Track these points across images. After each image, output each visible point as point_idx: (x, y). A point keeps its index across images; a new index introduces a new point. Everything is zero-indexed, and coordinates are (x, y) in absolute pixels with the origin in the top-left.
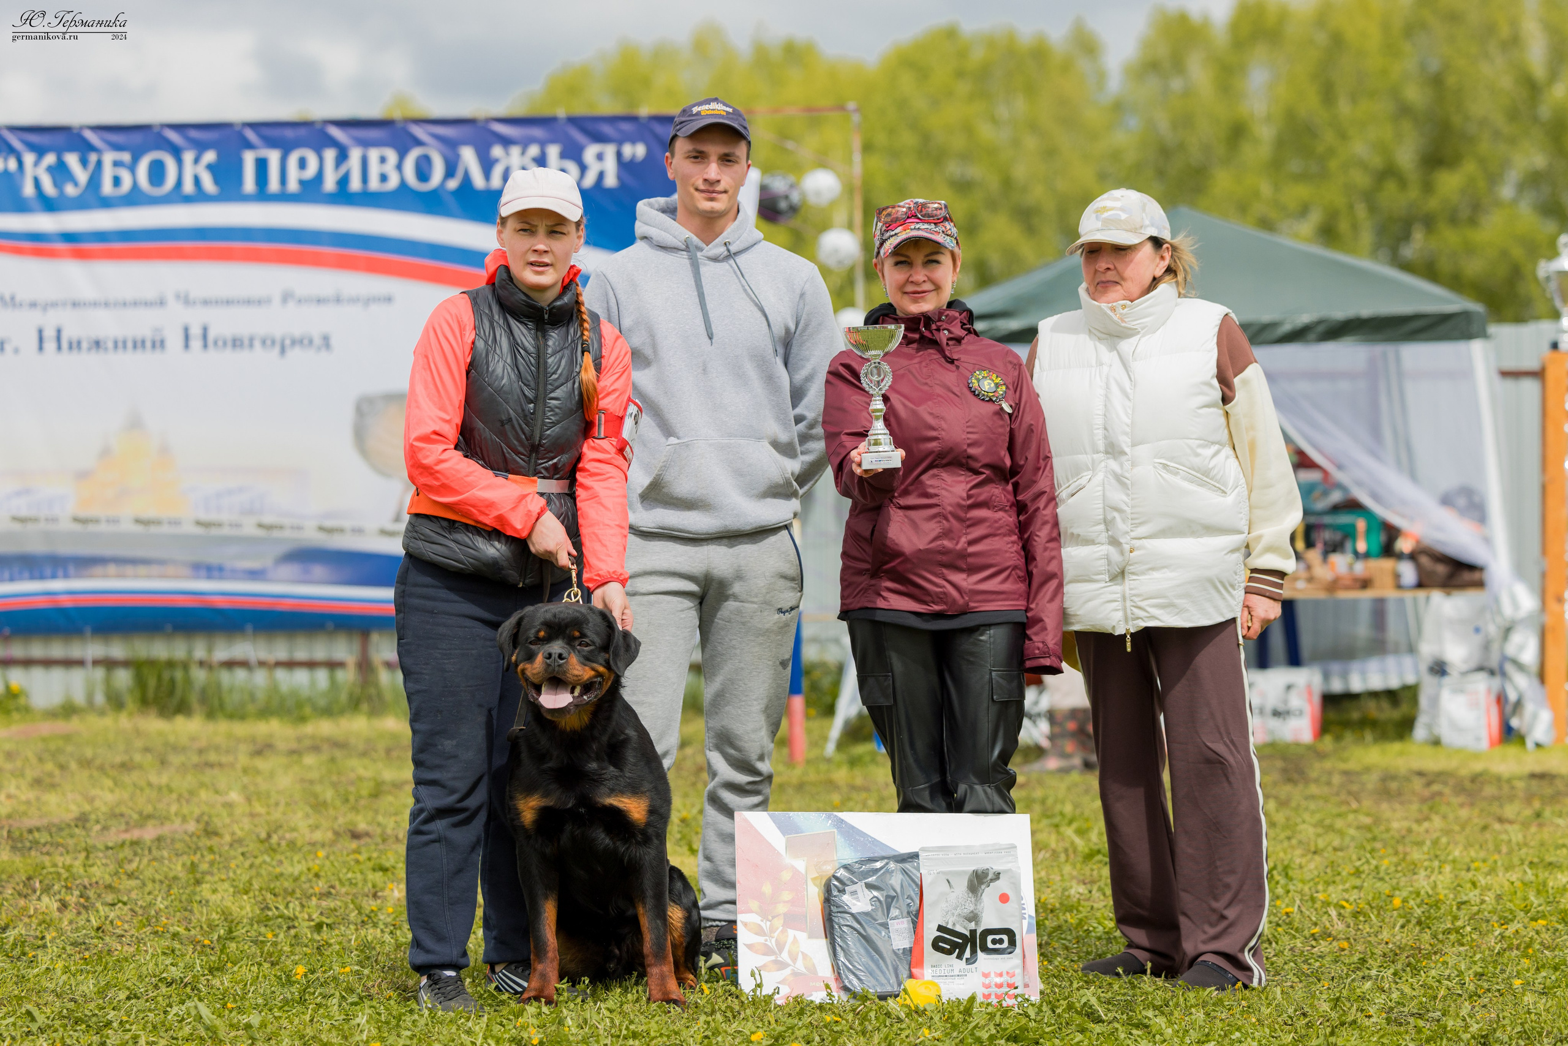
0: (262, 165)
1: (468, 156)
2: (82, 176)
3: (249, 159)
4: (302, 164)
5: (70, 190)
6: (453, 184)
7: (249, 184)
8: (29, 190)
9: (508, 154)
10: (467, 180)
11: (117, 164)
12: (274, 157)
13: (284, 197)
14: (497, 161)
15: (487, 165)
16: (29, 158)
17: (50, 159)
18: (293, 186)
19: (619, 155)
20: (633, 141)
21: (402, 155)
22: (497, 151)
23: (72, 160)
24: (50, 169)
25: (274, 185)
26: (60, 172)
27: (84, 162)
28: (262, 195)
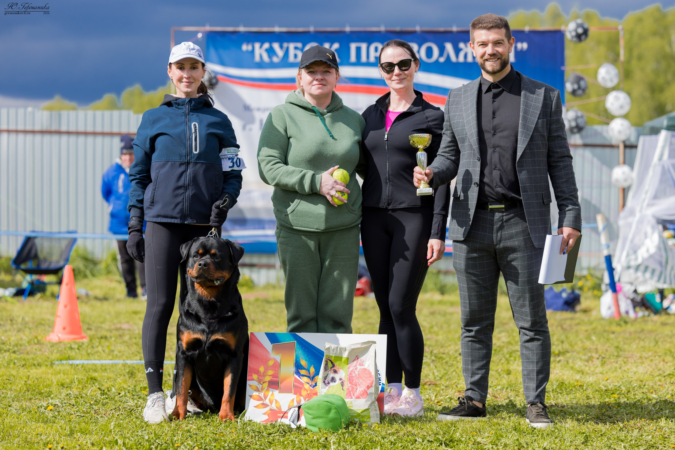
0: (358, 50)
1: (449, 47)
2: (280, 53)
3: (353, 46)
4: (376, 49)
5: (275, 60)
6: (442, 60)
7: (353, 58)
8: (257, 59)
9: (466, 46)
10: (448, 58)
11: (296, 48)
12: (364, 46)
13: (368, 64)
14: (461, 50)
15: (457, 51)
16: (257, 45)
17: (266, 45)
18: (372, 59)
19: (516, 47)
20: (522, 42)
21: (420, 46)
22: (462, 45)
23: (276, 46)
24: (267, 50)
25: (364, 59)
26: (271, 51)
27: (281, 47)
28: (358, 63)
